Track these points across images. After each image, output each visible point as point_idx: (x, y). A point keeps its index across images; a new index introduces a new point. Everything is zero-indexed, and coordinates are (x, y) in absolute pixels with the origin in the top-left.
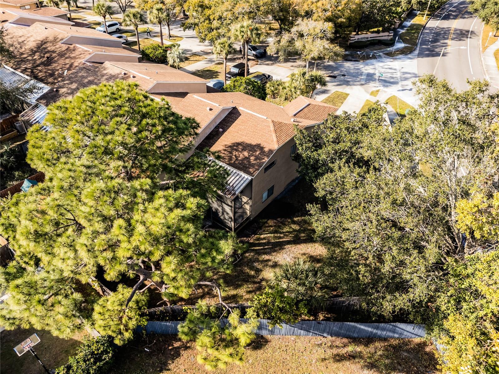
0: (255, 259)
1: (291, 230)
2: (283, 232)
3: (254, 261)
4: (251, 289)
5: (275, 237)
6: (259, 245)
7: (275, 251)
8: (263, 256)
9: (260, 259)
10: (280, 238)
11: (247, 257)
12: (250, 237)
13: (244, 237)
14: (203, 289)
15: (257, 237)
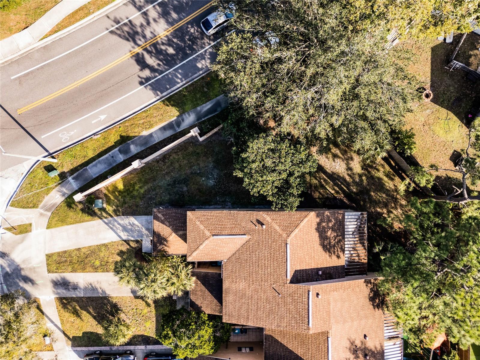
0: (353, 183)
1: (312, 178)
2: (319, 181)
3: (356, 182)
4: (375, 171)
5: (327, 183)
6: (341, 189)
7: (339, 176)
8: (348, 180)
9: (351, 180)
10: (325, 180)
11: (357, 189)
12: (341, 199)
13: (345, 202)
14: (396, 196)
15: (337, 194)
